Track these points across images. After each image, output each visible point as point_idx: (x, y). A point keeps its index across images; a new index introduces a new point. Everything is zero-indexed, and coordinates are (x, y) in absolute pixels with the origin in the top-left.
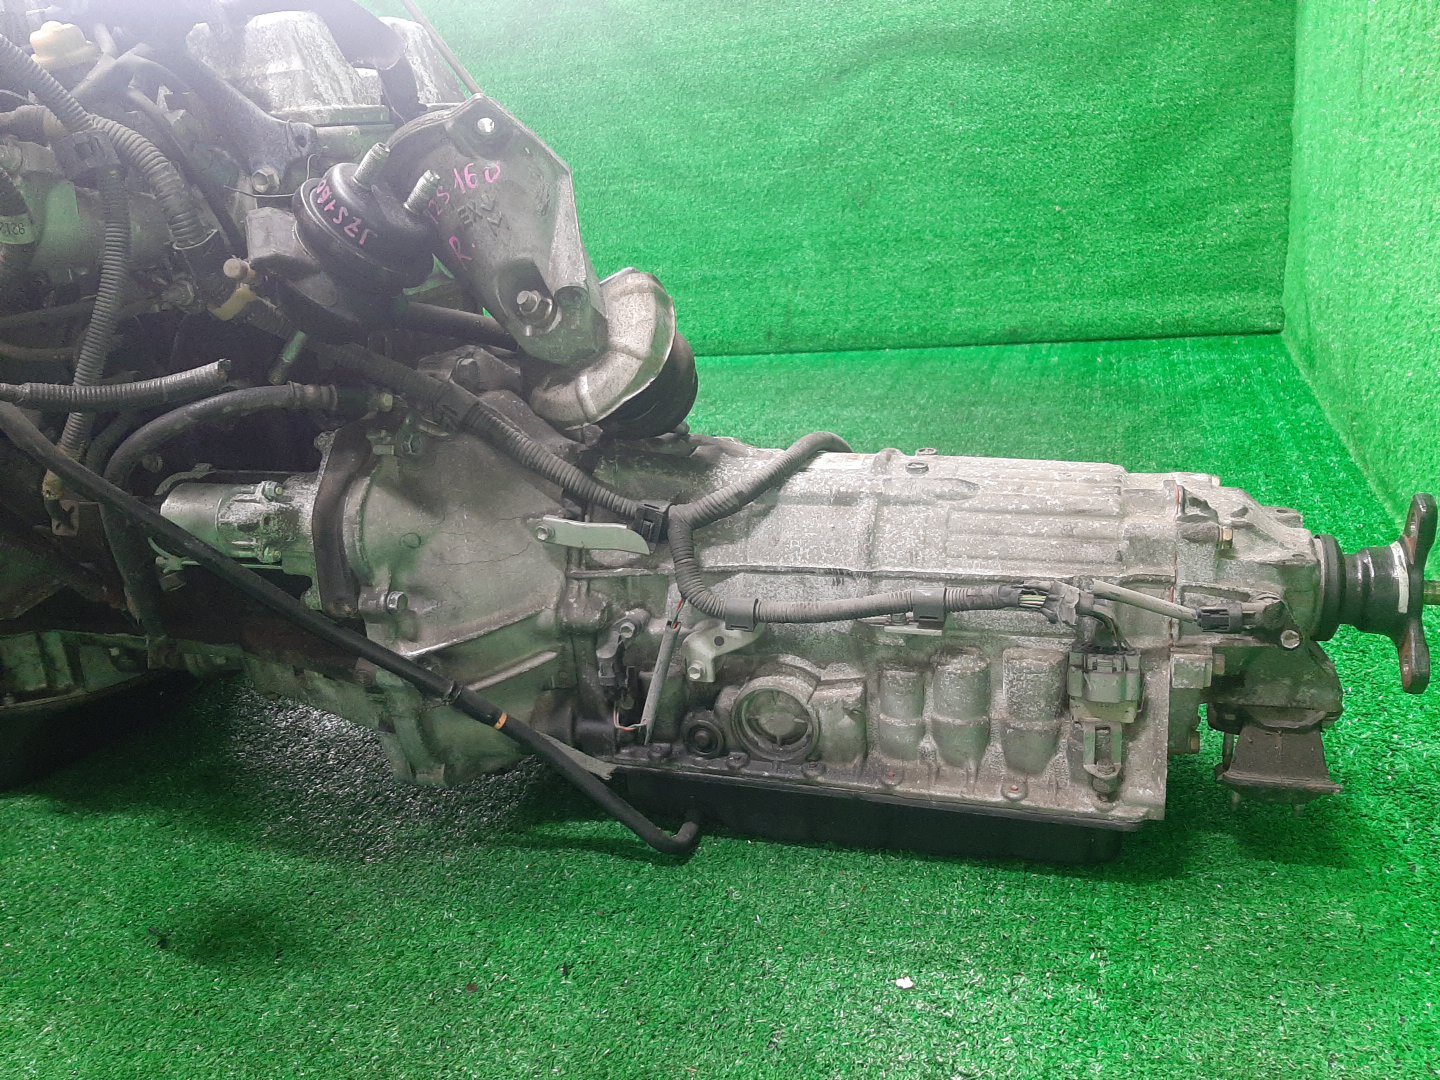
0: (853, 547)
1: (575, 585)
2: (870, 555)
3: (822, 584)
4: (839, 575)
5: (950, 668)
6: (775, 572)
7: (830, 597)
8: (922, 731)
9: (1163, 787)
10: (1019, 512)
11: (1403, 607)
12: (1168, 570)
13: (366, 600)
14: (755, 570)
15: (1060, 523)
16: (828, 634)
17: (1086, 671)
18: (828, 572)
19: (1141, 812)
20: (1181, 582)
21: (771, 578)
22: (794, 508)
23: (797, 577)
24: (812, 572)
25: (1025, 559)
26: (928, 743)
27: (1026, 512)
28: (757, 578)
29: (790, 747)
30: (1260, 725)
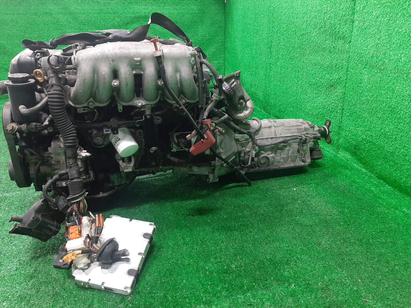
0: (273, 134)
1: (238, 145)
2: (275, 135)
3: (270, 140)
4: (272, 138)
5: (286, 149)
6: (263, 139)
7: (270, 142)
8: (281, 159)
9: (310, 159)
10: (291, 126)
11: (327, 134)
12: (308, 132)
13: (218, 151)
14: (260, 139)
15: (296, 127)
16: (269, 147)
17: (303, 146)
18: (271, 138)
19: (308, 163)
20: (310, 133)
21: (263, 140)
22: (263, 129)
23: (266, 139)
24: (268, 138)
25: (293, 133)
26: (282, 160)
27: (292, 126)
28: (260, 140)
29: (264, 165)
30: (315, 150)
